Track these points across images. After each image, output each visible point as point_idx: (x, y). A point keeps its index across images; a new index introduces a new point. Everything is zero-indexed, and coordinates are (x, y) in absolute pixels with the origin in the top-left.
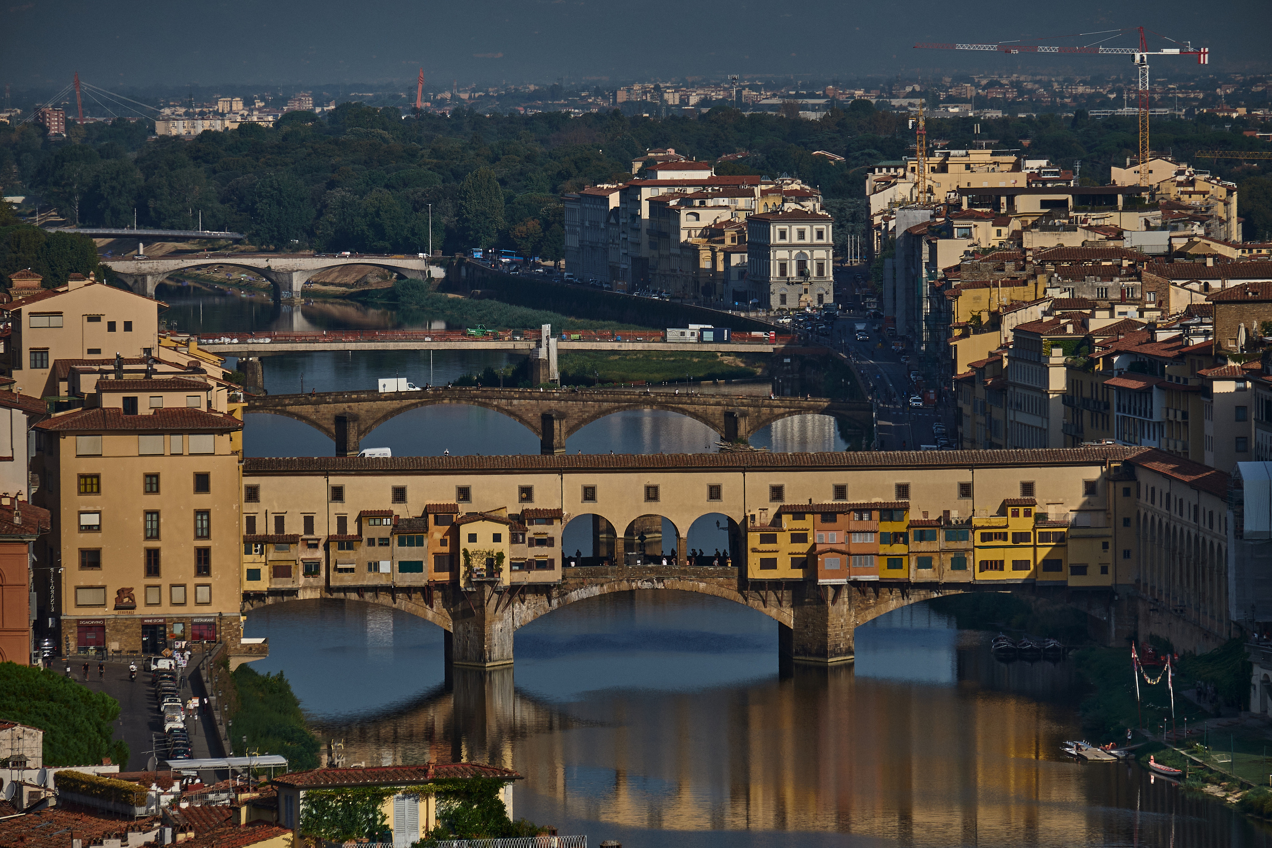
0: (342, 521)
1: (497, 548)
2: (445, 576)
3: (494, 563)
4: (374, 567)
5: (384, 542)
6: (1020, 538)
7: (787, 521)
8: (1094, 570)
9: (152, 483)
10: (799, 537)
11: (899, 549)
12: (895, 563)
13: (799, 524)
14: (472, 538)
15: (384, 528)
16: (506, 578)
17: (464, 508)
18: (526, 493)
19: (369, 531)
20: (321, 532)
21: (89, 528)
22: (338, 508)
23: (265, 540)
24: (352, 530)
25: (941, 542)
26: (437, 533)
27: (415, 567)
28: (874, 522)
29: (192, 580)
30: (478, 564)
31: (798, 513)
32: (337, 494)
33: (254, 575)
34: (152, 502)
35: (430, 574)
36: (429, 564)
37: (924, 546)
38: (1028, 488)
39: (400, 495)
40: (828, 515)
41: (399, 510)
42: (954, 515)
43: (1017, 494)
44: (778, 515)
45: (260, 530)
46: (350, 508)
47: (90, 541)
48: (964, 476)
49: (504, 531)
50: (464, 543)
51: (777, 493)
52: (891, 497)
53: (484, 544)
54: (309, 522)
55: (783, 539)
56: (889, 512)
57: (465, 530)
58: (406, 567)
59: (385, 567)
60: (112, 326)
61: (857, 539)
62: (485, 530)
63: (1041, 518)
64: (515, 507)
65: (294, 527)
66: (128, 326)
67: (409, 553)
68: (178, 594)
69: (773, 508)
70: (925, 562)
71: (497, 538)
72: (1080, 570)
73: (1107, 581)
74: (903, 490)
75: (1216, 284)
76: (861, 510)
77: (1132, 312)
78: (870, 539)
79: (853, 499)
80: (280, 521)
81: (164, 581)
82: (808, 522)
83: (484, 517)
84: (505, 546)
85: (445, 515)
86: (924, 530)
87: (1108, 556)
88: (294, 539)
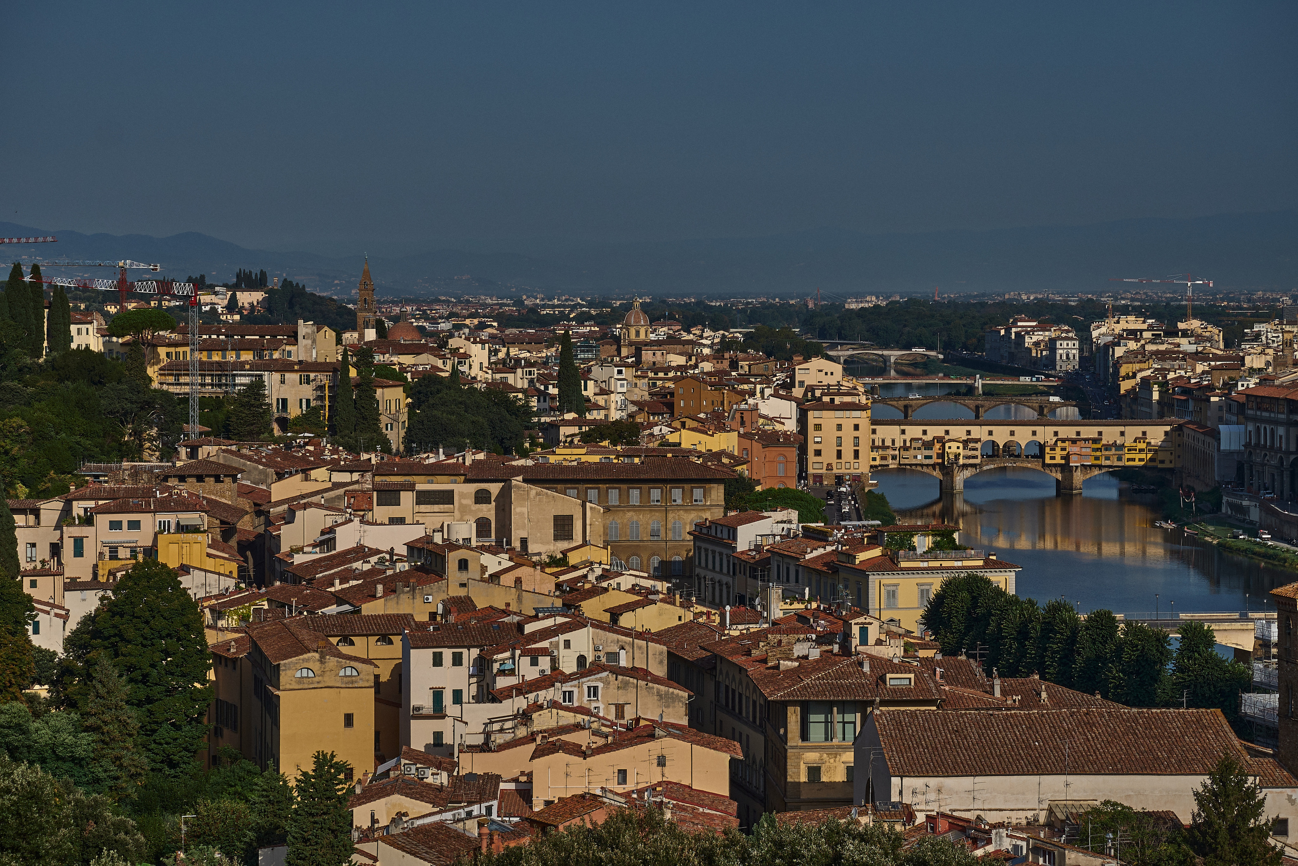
0: (905, 441)
1: (958, 451)
2: (940, 461)
3: (957, 456)
4: (916, 457)
5: (919, 449)
6: (1141, 450)
7: (1059, 443)
8: (1167, 462)
9: (839, 427)
10: (1063, 449)
11: (1098, 454)
12: (1097, 458)
13: (1063, 445)
14: (950, 448)
15: (920, 443)
16: (961, 461)
17: (947, 437)
18: (969, 433)
19: (914, 445)
20: (897, 445)
21: (818, 442)
22: (903, 437)
23: (878, 447)
24: (908, 444)
25: (1113, 451)
26: (938, 446)
27: (930, 457)
28: (1090, 444)
29: (853, 461)
30: (952, 457)
31: (1063, 441)
32: (903, 432)
33: (874, 459)
34: (839, 434)
35: (935, 460)
36: (935, 456)
37: (1107, 453)
38: (1144, 433)
39: (925, 432)
40: (1074, 441)
41: (924, 438)
42: (1118, 442)
43: (1140, 435)
44: (1056, 441)
45: (876, 444)
46: (908, 437)
47: (818, 447)
48: (1122, 428)
49: (961, 445)
50: (947, 449)
51: (1056, 434)
52: (1096, 436)
53: (954, 449)
54: (893, 441)
55: (1058, 449)
56: (1095, 441)
57: (947, 445)
58: (926, 457)
59: (919, 457)
60: (826, 374)
61: (1084, 450)
62: (954, 445)
63: (1149, 444)
64: (965, 438)
65: (888, 443)
66: (832, 374)
67: (928, 453)
68: (848, 465)
69: (1055, 439)
70: (1107, 458)
71: (958, 448)
72: (1162, 462)
73: (1171, 466)
74: (1100, 433)
75: (1213, 363)
76: (1085, 440)
77: (1183, 373)
78: (1088, 450)
79: (1082, 436)
80: (883, 441)
81: (843, 461)
82: (1067, 444)
83: (954, 440)
84: (961, 451)
85: (940, 440)
86: (1107, 447)
87: (1173, 457)
88: (888, 447)
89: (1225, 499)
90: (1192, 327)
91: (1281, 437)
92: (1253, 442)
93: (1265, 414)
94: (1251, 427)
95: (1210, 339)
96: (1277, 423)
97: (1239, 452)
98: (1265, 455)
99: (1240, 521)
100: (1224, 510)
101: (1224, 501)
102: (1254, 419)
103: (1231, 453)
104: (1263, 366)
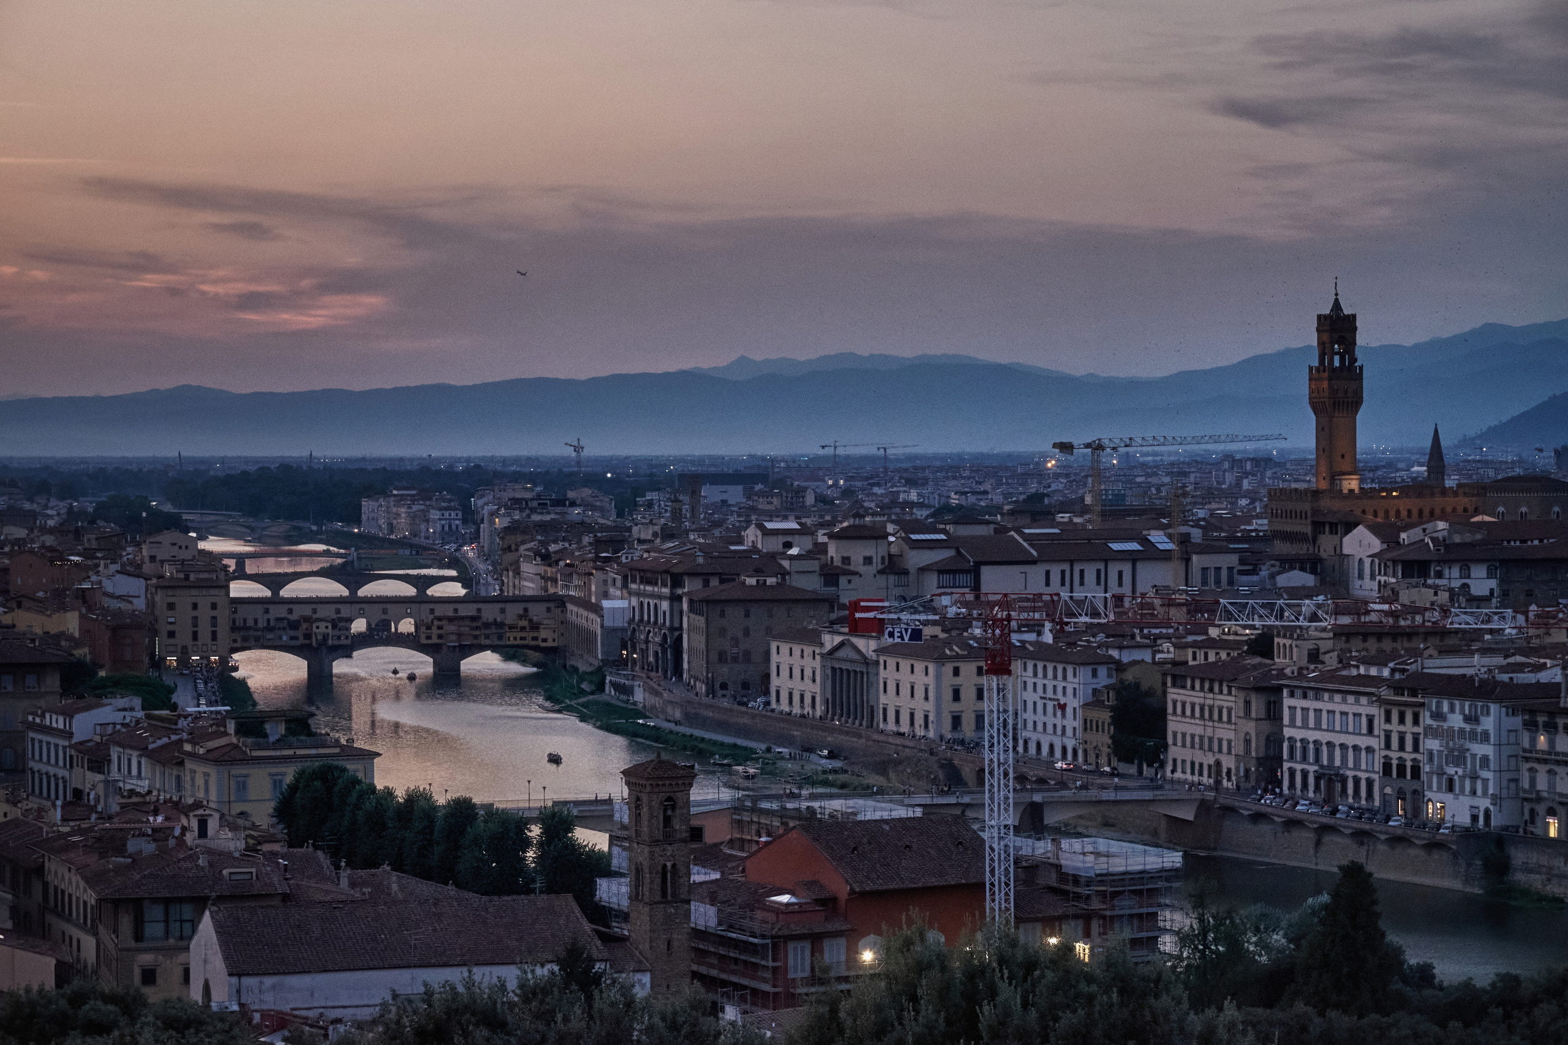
0: (268, 621)
1: (327, 631)
2: (307, 642)
3: (325, 637)
4: (280, 638)
5: (284, 629)
6: (523, 629)
7: (436, 623)
8: (550, 640)
9: (195, 606)
10: (440, 628)
11: (477, 633)
12: (476, 637)
13: (440, 623)
14: (318, 627)
15: (285, 624)
16: (330, 642)
17: (315, 616)
18: (338, 611)
19: (281, 625)
20: (260, 625)
21: (171, 623)
22: (266, 616)
23: (239, 629)
24: (272, 623)
25: (493, 630)
26: (304, 626)
27: (296, 638)
28: (468, 622)
29: (211, 643)
30: (320, 637)
31: (440, 619)
32: (267, 611)
33: (235, 641)
34: (195, 613)
35: (301, 641)
36: (301, 637)
37: (487, 632)
38: (526, 610)
39: (290, 611)
40: (451, 620)
41: (290, 617)
42: (498, 620)
43: (521, 612)
44: (433, 620)
45: (237, 624)
46: (272, 616)
47: (172, 628)
48: (503, 605)
49: (330, 626)
50: (314, 629)
51: (432, 611)
52: (474, 613)
53: (322, 630)
54: (256, 621)
55: (434, 629)
56: (473, 619)
57: (314, 626)
58: (292, 638)
59: (285, 638)
60: (180, 547)
61: (462, 629)
62: (322, 625)
63: (531, 621)
64: (334, 616)
65: (250, 623)
66: (187, 547)
67: (292, 633)
68: (205, 648)
69: (431, 617)
70: (487, 637)
71: (327, 627)
72: (545, 640)
73: (555, 644)
74: (479, 610)
75: (599, 535)
76: (463, 618)
77: (567, 545)
78: (467, 629)
79: (460, 614)
80: (245, 620)
81: (199, 643)
82: (444, 623)
83: (322, 620)
84: (330, 631)
85: (307, 619)
86: (487, 625)
87: (556, 636)
88: (250, 628)
89: (608, 679)
90: (583, 495)
91: (664, 613)
92: (637, 618)
93: (649, 588)
94: (634, 601)
95: (601, 509)
96: (661, 597)
97: (623, 630)
98: (649, 632)
99: (623, 701)
100: (607, 691)
101: (607, 681)
102: (638, 594)
103: (615, 630)
104: (649, 537)
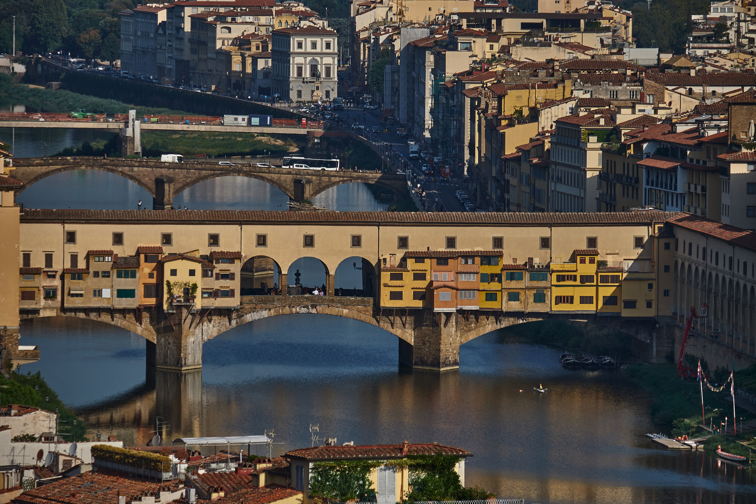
0: (74, 258)
1: (192, 280)
2: (152, 301)
3: (189, 291)
4: (98, 293)
5: (106, 275)
6: (586, 279)
7: (410, 263)
10: (419, 276)
11: (494, 286)
12: (491, 296)
13: (420, 266)
14: (174, 272)
15: (107, 264)
16: (199, 303)
17: (167, 250)
18: (214, 239)
19: (95, 266)
20: (58, 266)
22: (71, 248)
24: (82, 265)
25: (526, 281)
26: (146, 268)
27: (129, 293)
28: (477, 266)
30: (178, 292)
31: (420, 258)
32: (71, 237)
35: (140, 299)
36: (140, 291)
37: (513, 284)
38: (592, 242)
39: (118, 239)
40: (442, 260)
41: (118, 250)
42: (537, 261)
43: (584, 246)
44: (404, 259)
46: (81, 248)
48: (544, 231)
49: (198, 267)
50: (167, 276)
51: (403, 242)
52: (489, 247)
53: (183, 277)
54: (49, 258)
55: (408, 277)
56: (487, 258)
57: (168, 267)
58: (122, 293)
59: (106, 293)
61: (463, 278)
62: (183, 267)
63: (602, 264)
64: (205, 250)
65: (38, 262)
67: (126, 283)
69: (400, 254)
70: (514, 296)
71: (192, 273)
72: (631, 304)
73: (651, 313)
74: (498, 242)
76: (467, 256)
78: (473, 278)
79: (460, 248)
80: (27, 257)
82: (427, 265)
83: (182, 257)
84: (198, 279)
85: (153, 255)
86: (514, 272)
87: (654, 295)
88: (37, 271)
